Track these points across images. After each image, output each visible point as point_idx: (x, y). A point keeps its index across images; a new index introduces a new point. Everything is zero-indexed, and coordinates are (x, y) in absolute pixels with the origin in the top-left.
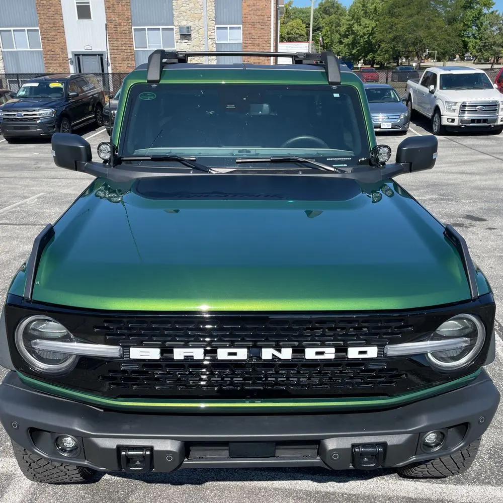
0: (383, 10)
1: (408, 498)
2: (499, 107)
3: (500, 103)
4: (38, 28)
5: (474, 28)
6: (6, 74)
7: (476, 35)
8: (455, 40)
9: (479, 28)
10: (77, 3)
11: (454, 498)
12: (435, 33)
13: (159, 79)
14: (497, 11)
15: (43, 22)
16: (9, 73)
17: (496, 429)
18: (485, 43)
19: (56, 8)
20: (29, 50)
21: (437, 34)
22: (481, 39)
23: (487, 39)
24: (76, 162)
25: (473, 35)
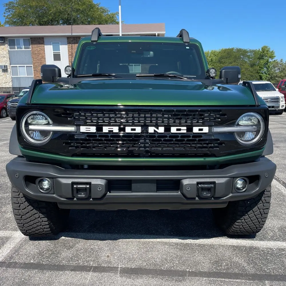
0: (216, 60)
1: (233, 246)
2: (280, 100)
3: (280, 98)
4: (32, 65)
5: (265, 69)
6: (13, 88)
7: (266, 73)
8: (255, 75)
9: (268, 69)
10: (53, 53)
11: (259, 246)
12: (244, 71)
13: (97, 40)
14: (277, 60)
15: (35, 62)
16: (15, 87)
17: (282, 220)
18: (272, 76)
19: (42, 55)
20: (26, 76)
21: (245, 72)
22: (269, 74)
23: (272, 74)
24: (53, 77)
25: (265, 72)
